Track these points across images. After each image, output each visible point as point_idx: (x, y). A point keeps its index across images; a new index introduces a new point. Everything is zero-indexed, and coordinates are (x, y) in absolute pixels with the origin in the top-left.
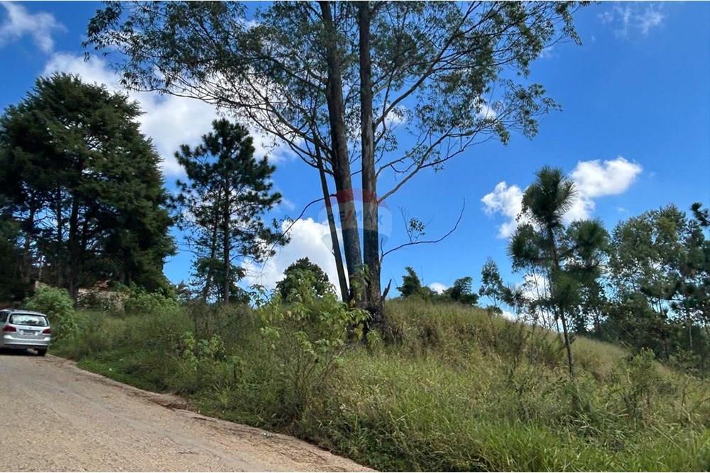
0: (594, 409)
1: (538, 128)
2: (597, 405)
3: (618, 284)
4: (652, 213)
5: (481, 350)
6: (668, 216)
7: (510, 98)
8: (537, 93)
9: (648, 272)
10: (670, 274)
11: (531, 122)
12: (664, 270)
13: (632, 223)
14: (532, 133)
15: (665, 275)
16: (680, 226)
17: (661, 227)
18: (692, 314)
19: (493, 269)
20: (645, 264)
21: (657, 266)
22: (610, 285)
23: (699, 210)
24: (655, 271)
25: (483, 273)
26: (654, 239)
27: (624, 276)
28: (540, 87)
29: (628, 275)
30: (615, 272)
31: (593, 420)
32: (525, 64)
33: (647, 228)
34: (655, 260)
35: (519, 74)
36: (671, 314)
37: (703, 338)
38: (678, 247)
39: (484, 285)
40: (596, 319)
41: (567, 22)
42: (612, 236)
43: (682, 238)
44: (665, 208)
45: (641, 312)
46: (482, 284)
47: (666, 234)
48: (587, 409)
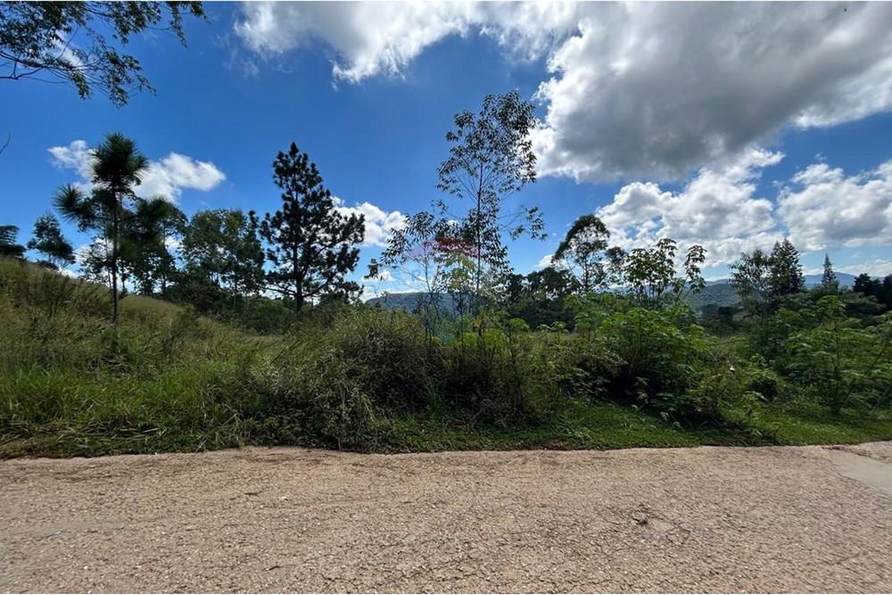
0: (132, 350)
1: (127, 100)
2: (136, 346)
3: (188, 258)
4: (224, 211)
5: (12, 302)
6: (235, 216)
7: (98, 55)
8: (131, 66)
9: (214, 253)
10: (229, 257)
11: (121, 91)
12: (226, 254)
13: (207, 214)
14: (119, 102)
15: (226, 257)
16: (242, 225)
17: (228, 222)
18: (238, 287)
19: (52, 224)
20: (213, 247)
21: (221, 250)
22: (180, 258)
23: (254, 216)
24: (218, 253)
25: (37, 225)
26: (222, 230)
27: (194, 253)
28: (136, 62)
29: (196, 253)
30: (187, 249)
31: (129, 359)
32: (125, 31)
33: (219, 221)
34: (220, 246)
35: (115, 36)
36: (222, 285)
37: (243, 302)
38: (238, 239)
39: (36, 238)
40: (164, 284)
41: (177, 19)
42: (190, 221)
43: (242, 234)
44: (234, 210)
45: (202, 281)
46: (34, 236)
47: (232, 228)
48: (125, 350)
